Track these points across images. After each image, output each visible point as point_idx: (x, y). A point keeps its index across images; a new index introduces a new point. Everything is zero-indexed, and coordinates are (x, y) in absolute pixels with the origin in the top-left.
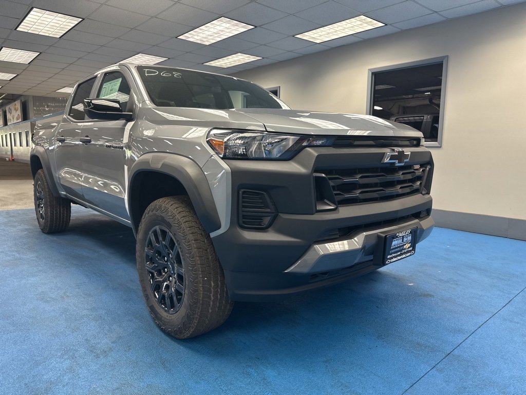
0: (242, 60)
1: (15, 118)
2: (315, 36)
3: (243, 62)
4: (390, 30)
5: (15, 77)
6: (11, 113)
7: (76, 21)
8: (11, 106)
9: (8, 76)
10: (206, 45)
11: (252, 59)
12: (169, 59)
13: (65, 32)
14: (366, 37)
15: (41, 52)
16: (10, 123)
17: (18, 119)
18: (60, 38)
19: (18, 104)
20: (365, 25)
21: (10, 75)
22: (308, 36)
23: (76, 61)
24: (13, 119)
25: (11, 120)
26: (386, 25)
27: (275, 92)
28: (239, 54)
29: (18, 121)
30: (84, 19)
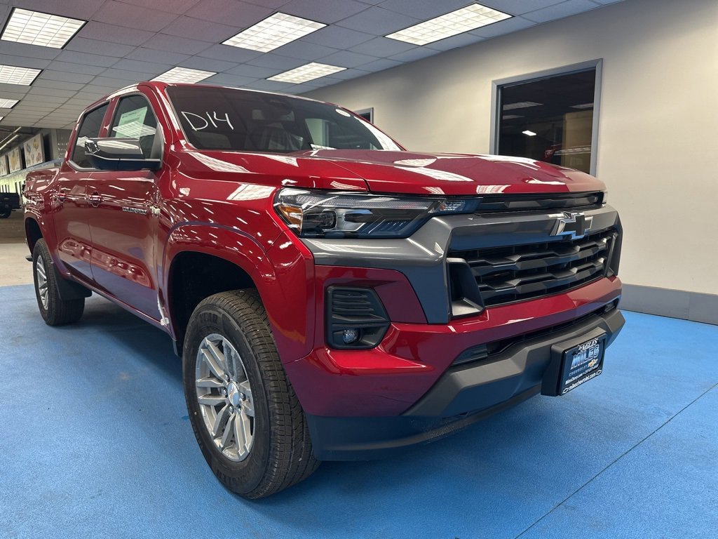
0: (319, 72)
1: (35, 159)
2: (414, 35)
3: (322, 75)
4: (519, 24)
5: (17, 104)
6: (30, 152)
7: (78, 25)
8: (30, 142)
9: (8, 103)
10: (265, 53)
11: (333, 70)
12: (218, 73)
13: (67, 40)
14: (488, 34)
15: (43, 68)
16: (29, 166)
17: (38, 160)
18: (62, 48)
19: (38, 140)
20: (483, 17)
21: (10, 101)
22: (406, 35)
23: (92, 81)
24: (33, 159)
25: (29, 161)
26: (513, 16)
27: (367, 117)
28: (313, 64)
29: (39, 162)
30: (87, 22)
